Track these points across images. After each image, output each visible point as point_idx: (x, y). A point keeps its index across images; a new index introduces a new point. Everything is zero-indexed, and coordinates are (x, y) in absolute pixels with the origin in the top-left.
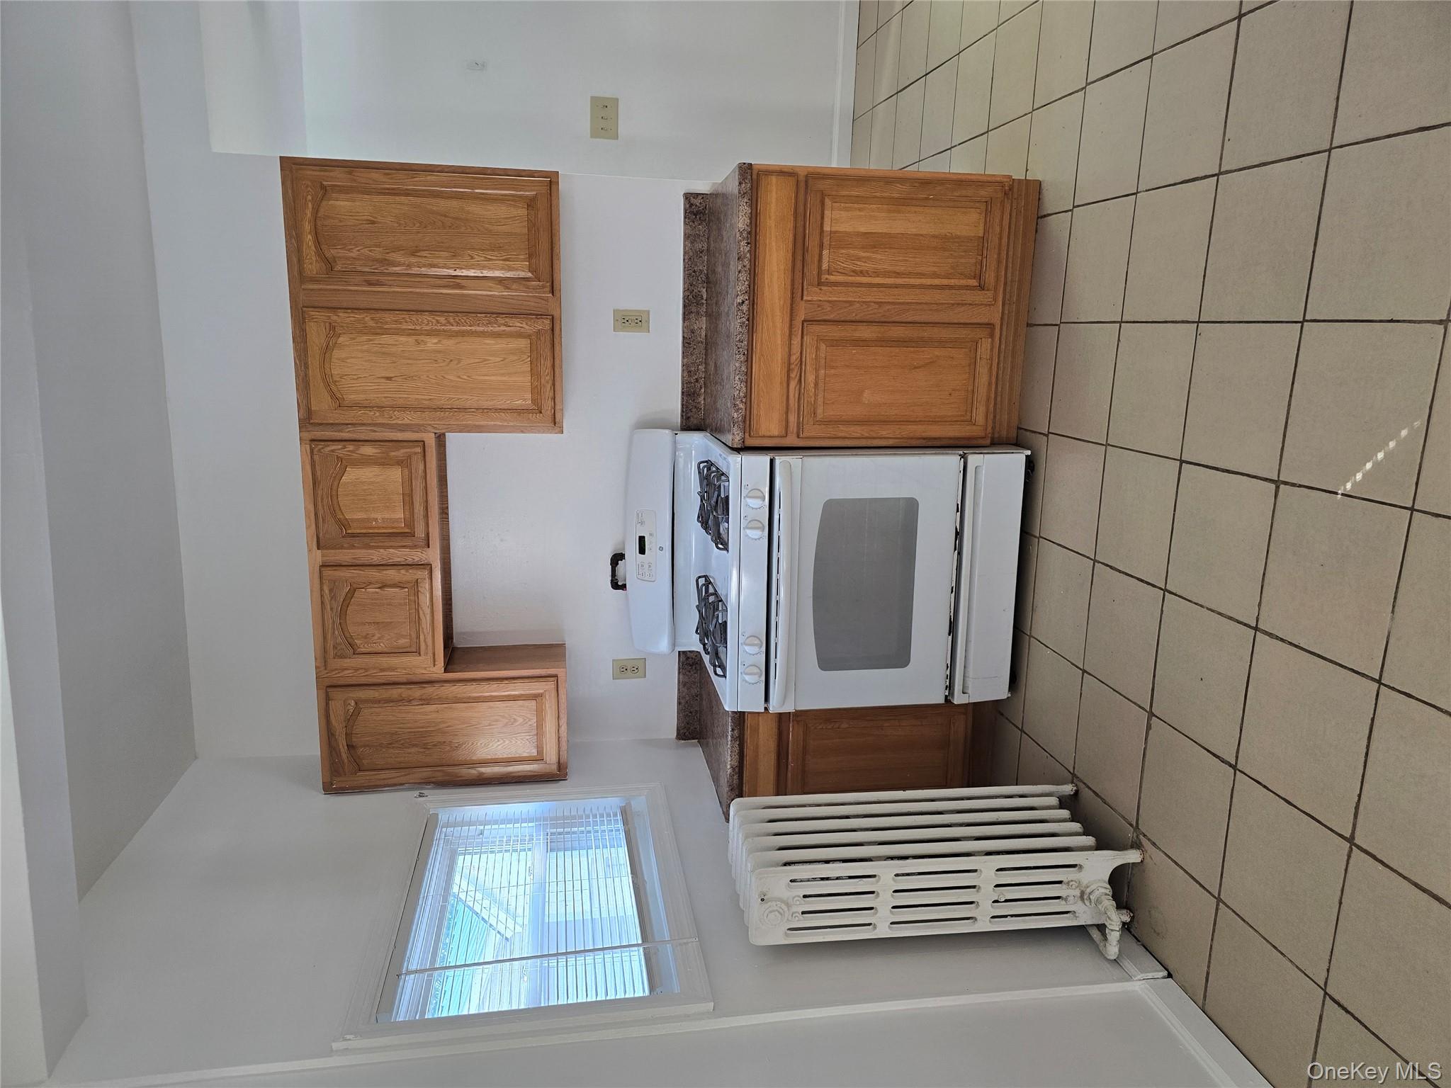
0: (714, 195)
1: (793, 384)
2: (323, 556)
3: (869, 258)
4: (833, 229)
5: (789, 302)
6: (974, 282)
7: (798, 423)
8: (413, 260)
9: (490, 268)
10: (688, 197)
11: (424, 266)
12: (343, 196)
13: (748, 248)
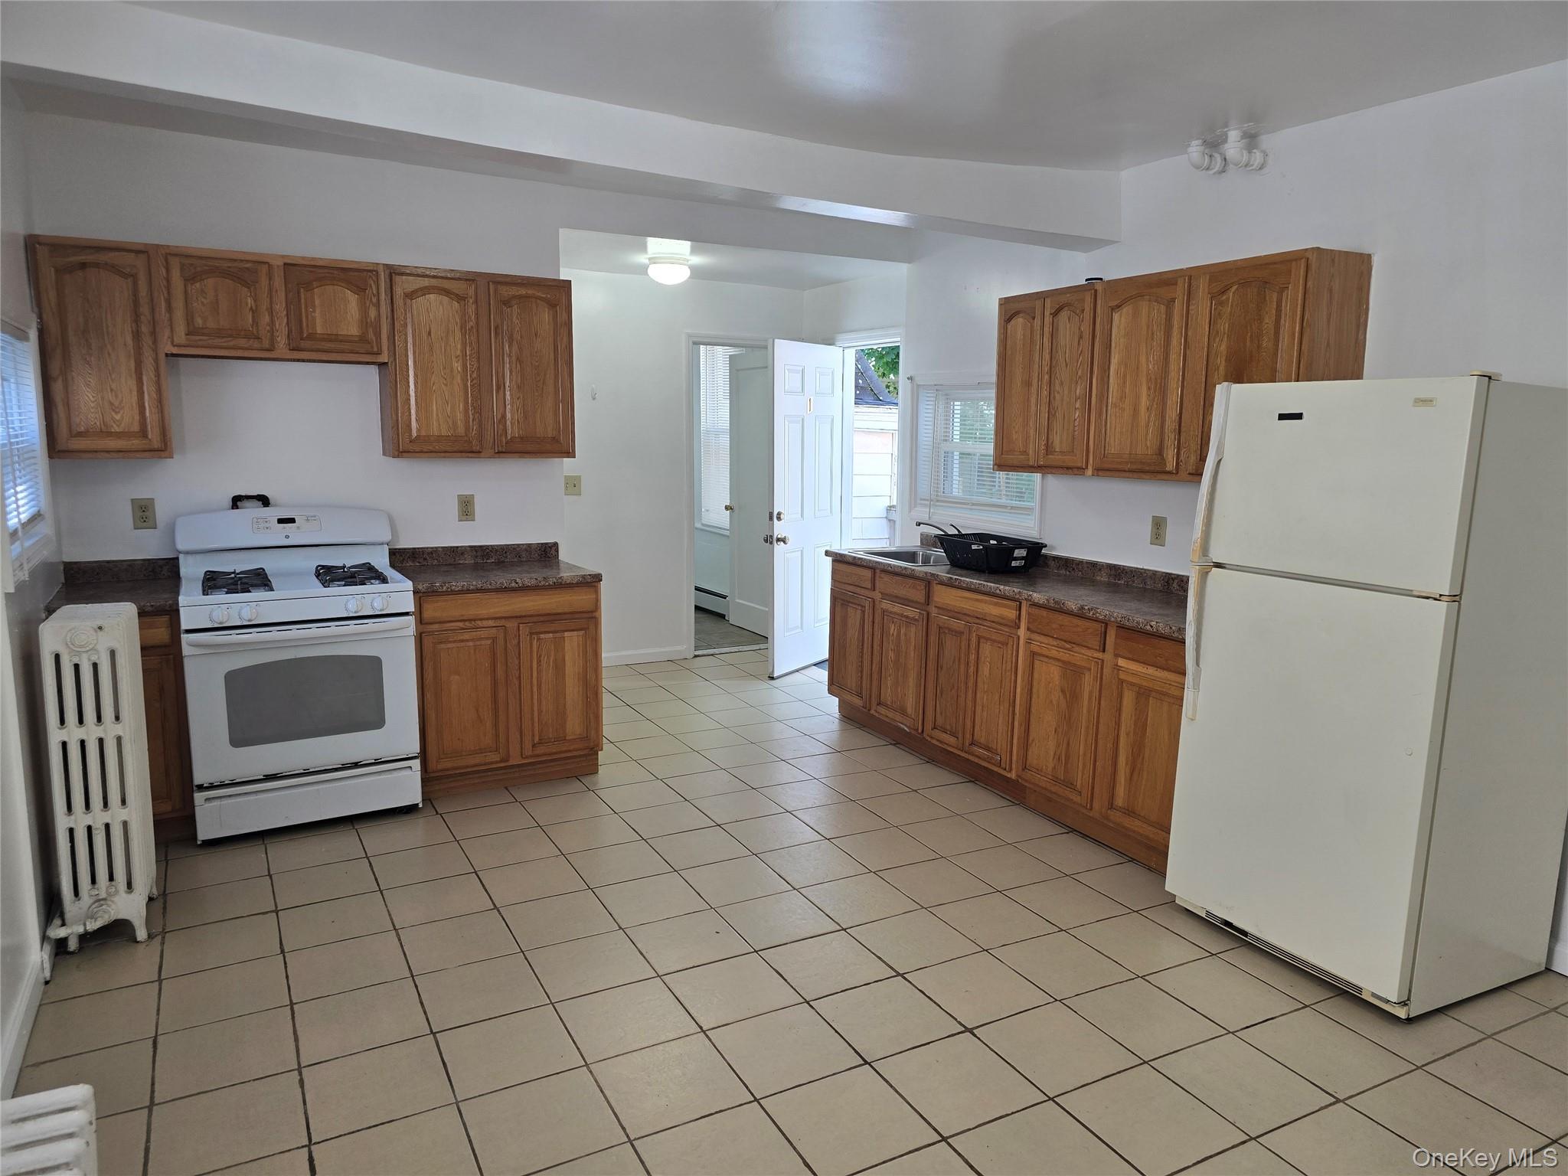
0: (558, 562)
1: (461, 624)
2: (278, 266)
3: (549, 665)
4: (566, 638)
5: (518, 614)
6: (537, 740)
7: (433, 632)
8: (514, 359)
9: (512, 410)
10: (556, 545)
11: (510, 366)
12: (551, 317)
13: (551, 583)
